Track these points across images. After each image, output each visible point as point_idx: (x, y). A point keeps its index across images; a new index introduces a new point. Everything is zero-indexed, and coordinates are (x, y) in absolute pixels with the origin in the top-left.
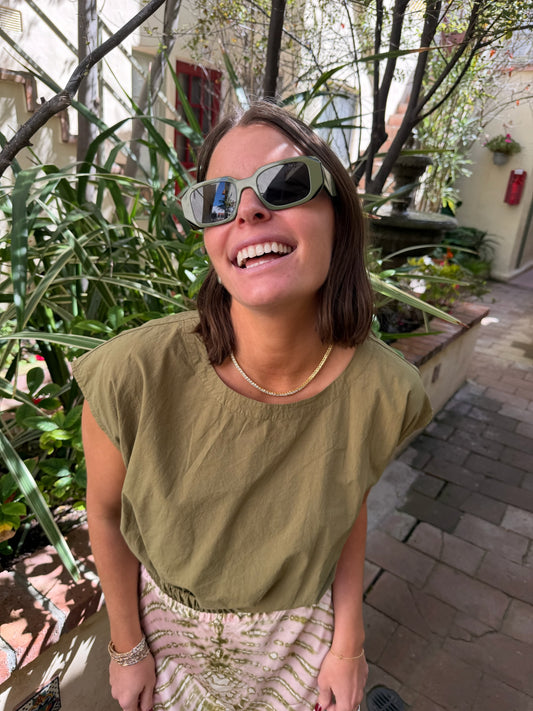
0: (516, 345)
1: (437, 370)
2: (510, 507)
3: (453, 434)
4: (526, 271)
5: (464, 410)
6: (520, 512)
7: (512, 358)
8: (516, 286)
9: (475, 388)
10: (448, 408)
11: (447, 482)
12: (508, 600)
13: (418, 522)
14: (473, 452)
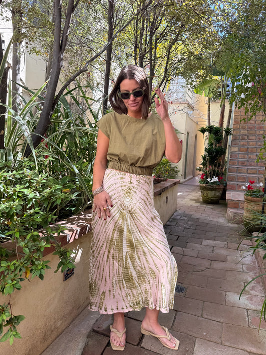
0: (191, 200)
1: (167, 198)
2: (203, 240)
3: (177, 224)
4: (188, 180)
5: (178, 217)
6: (207, 240)
7: (191, 203)
8: (186, 185)
9: (180, 211)
10: (172, 217)
11: (179, 236)
12: (210, 261)
13: (172, 247)
14: (185, 228)
